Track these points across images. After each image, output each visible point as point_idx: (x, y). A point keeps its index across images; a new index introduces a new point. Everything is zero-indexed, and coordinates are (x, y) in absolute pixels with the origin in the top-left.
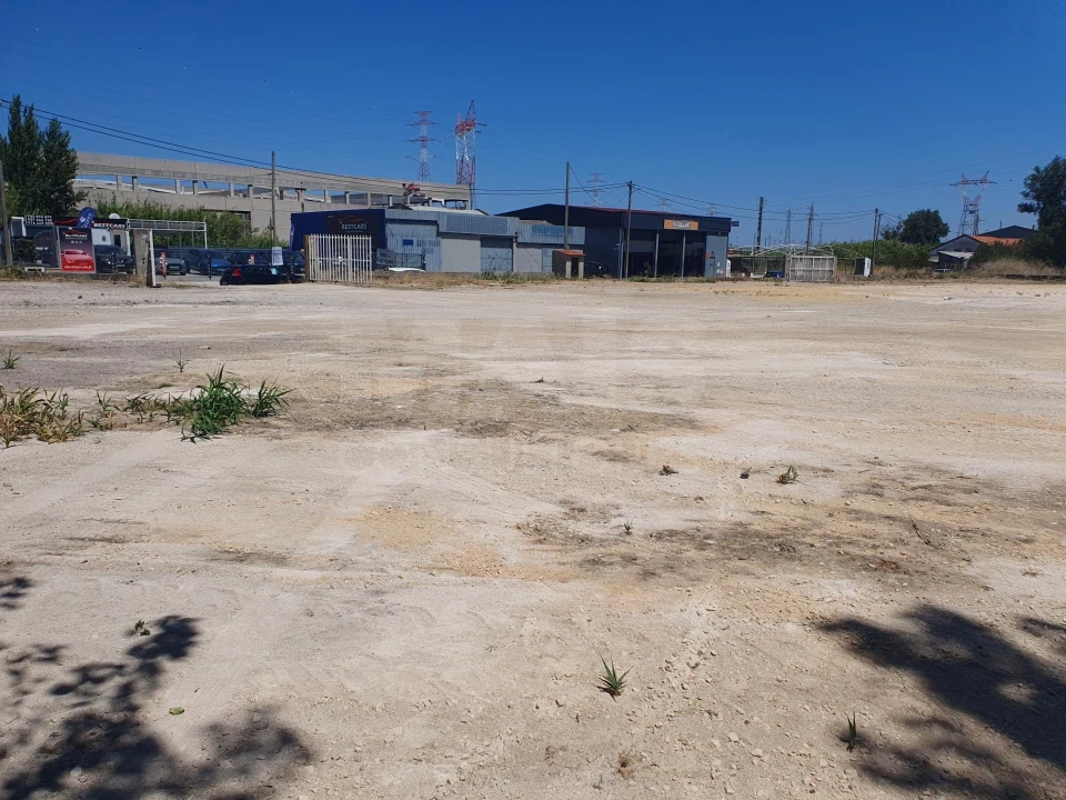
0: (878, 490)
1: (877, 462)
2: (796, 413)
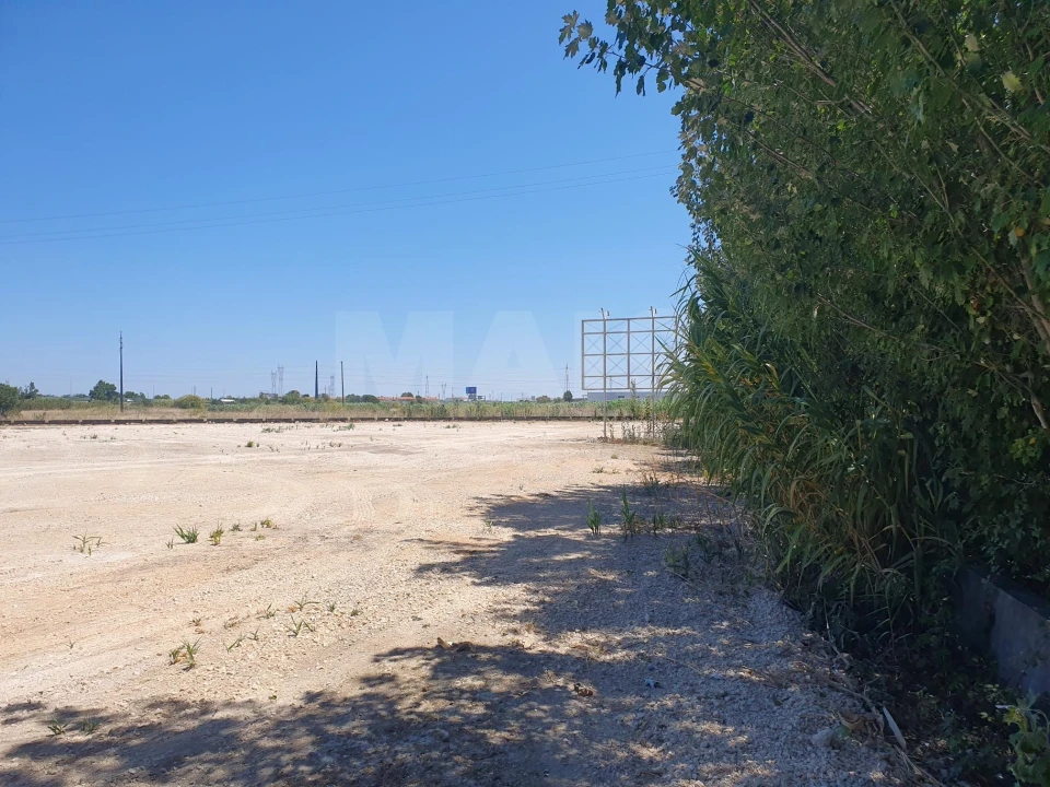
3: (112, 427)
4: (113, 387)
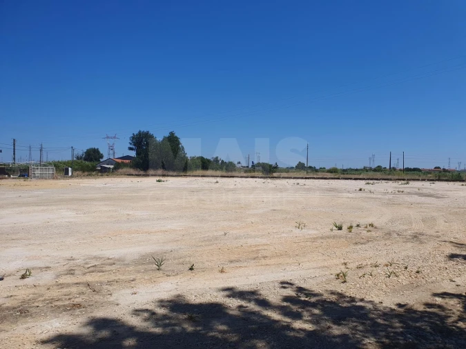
0: (72, 272)
1: (72, 259)
2: (32, 242)
3: (304, 180)
4: (304, 164)
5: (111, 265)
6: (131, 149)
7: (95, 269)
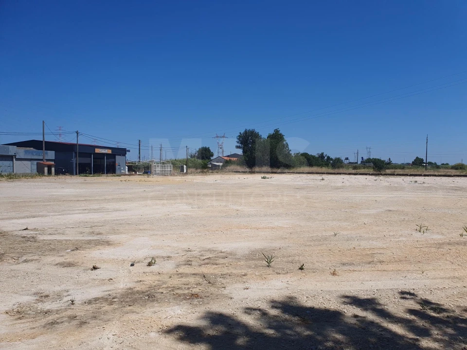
0: (190, 263)
1: (189, 250)
2: (156, 233)
3: (423, 178)
4: (422, 160)
5: (224, 258)
6: (238, 147)
7: (209, 261)
